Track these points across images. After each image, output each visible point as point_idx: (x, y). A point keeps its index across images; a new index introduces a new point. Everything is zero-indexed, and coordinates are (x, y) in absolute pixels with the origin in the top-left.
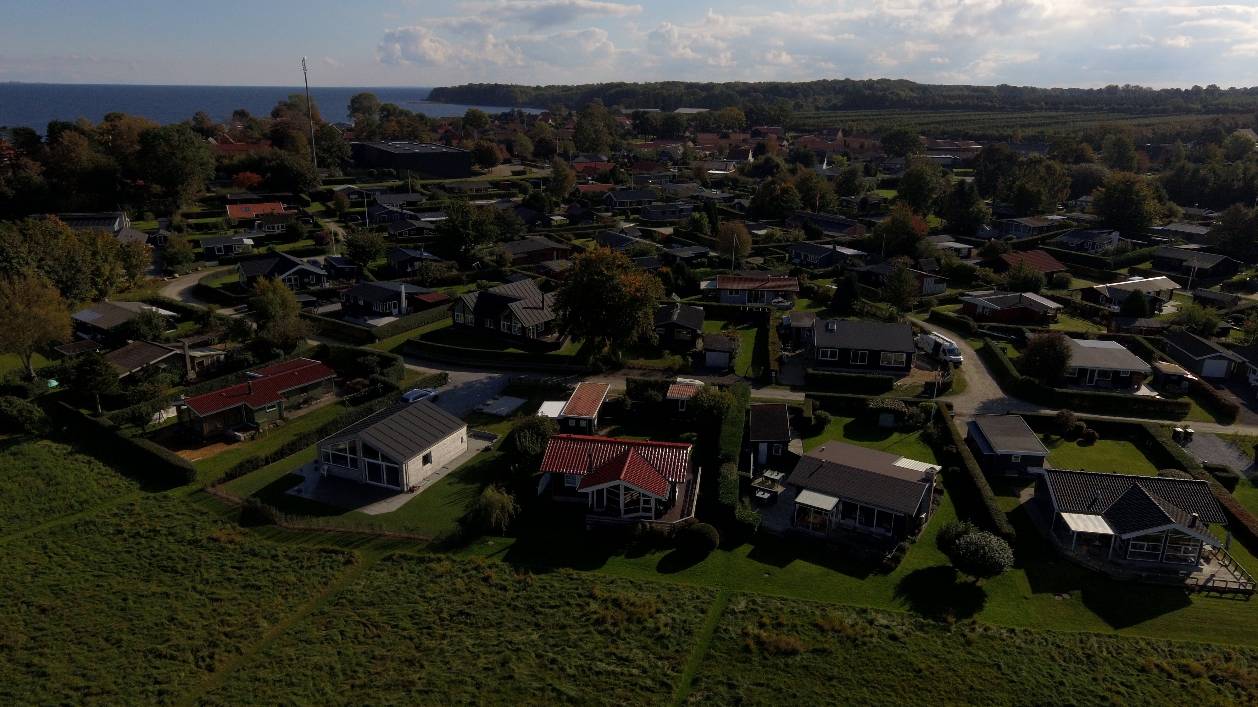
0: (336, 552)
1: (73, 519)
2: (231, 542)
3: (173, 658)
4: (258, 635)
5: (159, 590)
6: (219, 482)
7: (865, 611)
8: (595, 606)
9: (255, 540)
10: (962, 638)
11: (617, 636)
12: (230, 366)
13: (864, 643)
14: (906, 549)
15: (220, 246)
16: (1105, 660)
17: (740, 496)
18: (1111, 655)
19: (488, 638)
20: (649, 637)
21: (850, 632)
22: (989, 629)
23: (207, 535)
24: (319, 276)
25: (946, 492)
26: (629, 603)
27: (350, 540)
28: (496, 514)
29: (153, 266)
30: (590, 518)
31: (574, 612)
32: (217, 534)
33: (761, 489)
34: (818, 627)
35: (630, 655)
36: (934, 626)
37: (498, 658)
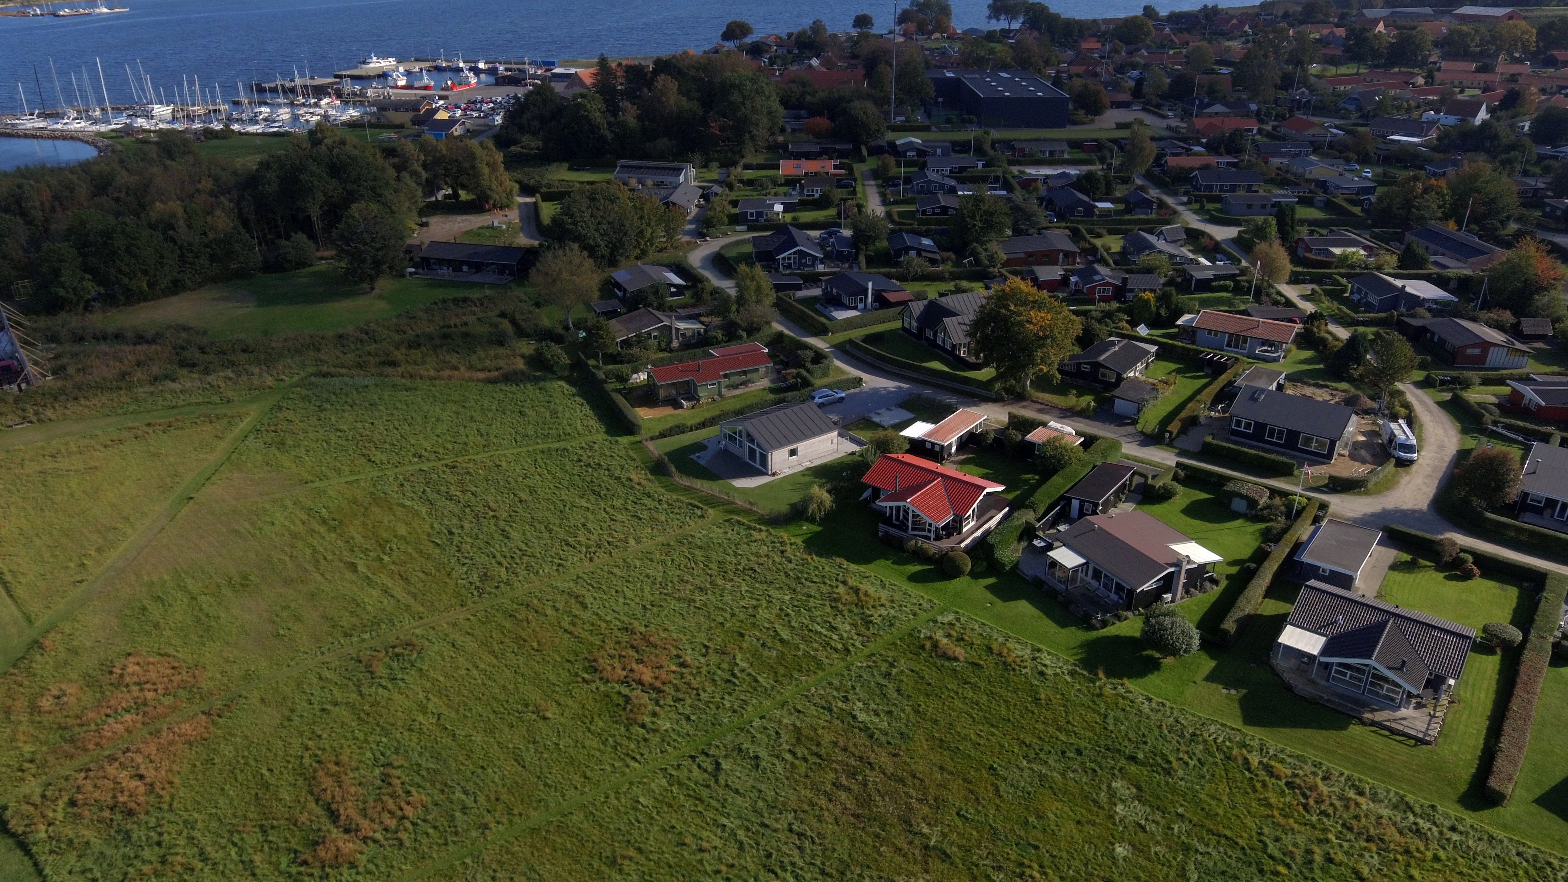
0: (698, 508)
1: (556, 445)
2: (639, 484)
3: (574, 548)
4: (626, 548)
5: (585, 505)
6: (652, 439)
7: (1039, 650)
8: (841, 589)
9: (654, 487)
10: (1098, 691)
11: (841, 612)
12: (702, 341)
13: (1014, 670)
14: (1126, 618)
15: (753, 211)
16: (1205, 741)
17: (1020, 539)
18: (1215, 740)
19: (758, 589)
20: (862, 619)
21: (1010, 660)
22: (1130, 692)
23: (627, 475)
24: (815, 258)
25: (1224, 583)
26: (866, 594)
27: (711, 501)
28: (813, 507)
29: (693, 226)
30: (882, 527)
31: (825, 589)
32: (633, 476)
33: (1041, 538)
34: (989, 649)
35: (840, 626)
36: (1084, 676)
37: (755, 603)
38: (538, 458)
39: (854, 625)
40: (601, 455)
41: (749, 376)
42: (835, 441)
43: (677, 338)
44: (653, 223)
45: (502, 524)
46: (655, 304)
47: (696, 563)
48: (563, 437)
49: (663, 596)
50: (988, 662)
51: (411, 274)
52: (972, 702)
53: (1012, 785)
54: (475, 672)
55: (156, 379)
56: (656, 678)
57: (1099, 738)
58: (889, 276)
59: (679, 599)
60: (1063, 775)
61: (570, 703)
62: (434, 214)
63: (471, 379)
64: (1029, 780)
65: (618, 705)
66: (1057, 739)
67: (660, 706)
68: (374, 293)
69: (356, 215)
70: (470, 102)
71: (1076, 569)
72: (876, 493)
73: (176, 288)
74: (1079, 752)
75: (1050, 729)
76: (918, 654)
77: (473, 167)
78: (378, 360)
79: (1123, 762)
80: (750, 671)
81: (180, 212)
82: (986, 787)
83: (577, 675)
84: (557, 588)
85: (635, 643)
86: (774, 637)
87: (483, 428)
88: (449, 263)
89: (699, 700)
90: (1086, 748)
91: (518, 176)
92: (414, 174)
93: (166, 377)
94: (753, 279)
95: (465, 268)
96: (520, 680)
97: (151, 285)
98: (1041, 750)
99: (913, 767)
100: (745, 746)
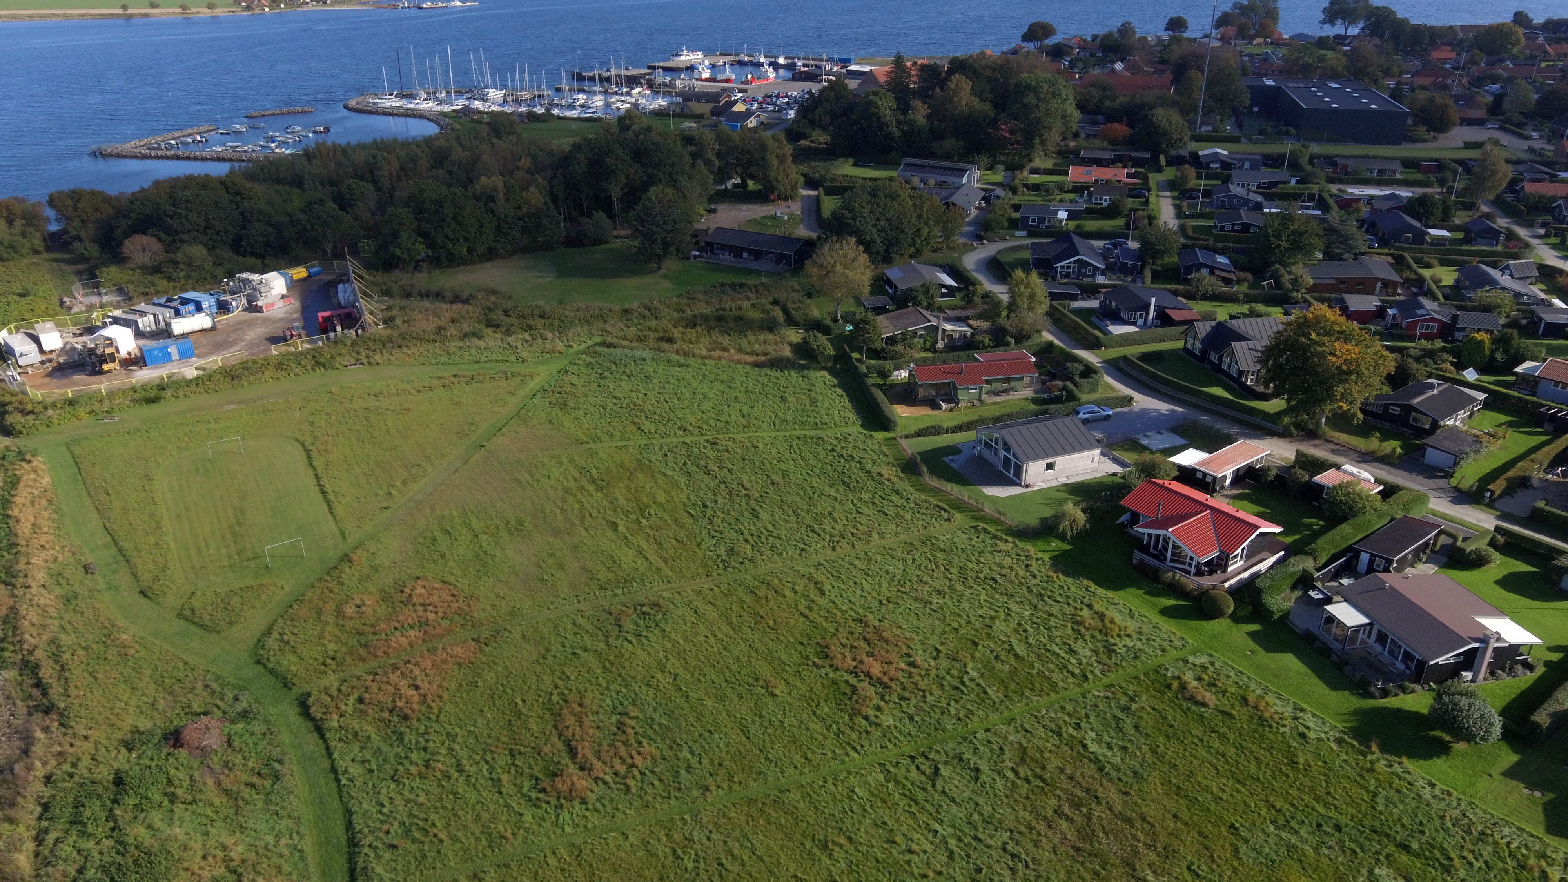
0: (945, 510)
1: (812, 433)
2: (889, 480)
3: (819, 535)
4: (868, 542)
5: (834, 494)
6: (907, 437)
7: (1302, 710)
8: (1086, 613)
9: (903, 484)
10: (1369, 765)
11: (1083, 636)
12: (968, 345)
13: (1270, 727)
14: (1413, 691)
15: (1036, 217)
16: (1495, 843)
17: (1294, 587)
18: (1508, 844)
19: (997, 600)
20: (1105, 647)
21: (1267, 715)
22: (1409, 773)
23: (878, 470)
24: (1096, 268)
25: (1540, 670)
26: (1112, 621)
27: (959, 506)
28: (1065, 524)
29: (971, 229)
30: (1137, 555)
31: (1068, 610)
32: (884, 472)
33: (1319, 590)
34: (1245, 701)
35: (1080, 650)
36: (1353, 746)
37: (993, 613)
38: (794, 444)
39: (1096, 652)
40: (855, 447)
41: (1013, 384)
42: (1096, 459)
43: (943, 339)
44: (931, 222)
45: (753, 503)
46: (925, 304)
47: (936, 566)
48: (819, 425)
49: (900, 594)
50: (1241, 714)
51: (695, 257)
52: (1218, 753)
53: (1255, 850)
54: (713, 640)
55: (465, 335)
56: (885, 673)
57: (1365, 817)
58: (1176, 293)
59: (916, 599)
60: (1316, 850)
61: (798, 684)
62: (723, 202)
63: (739, 362)
64: (1274, 847)
65: (845, 694)
66: (1313, 809)
67: (885, 702)
68: (660, 272)
69: (653, 198)
70: (767, 96)
71: (1357, 629)
72: (1135, 518)
73: (490, 255)
74: (1338, 828)
75: (1306, 798)
76: (1163, 693)
77: (763, 158)
78: (657, 335)
79: (1391, 848)
80: (981, 681)
81: (501, 185)
82: (1223, 846)
83: (808, 658)
84: (798, 571)
85: (868, 636)
86: (1009, 651)
87: (746, 409)
88: (731, 249)
89: (925, 702)
90: (1346, 825)
91: (804, 169)
92: (708, 162)
93: (474, 334)
94: (1027, 286)
95: (745, 255)
96: (754, 654)
97: (470, 251)
98: (1293, 818)
99: (1144, 810)
100: (966, 756)
